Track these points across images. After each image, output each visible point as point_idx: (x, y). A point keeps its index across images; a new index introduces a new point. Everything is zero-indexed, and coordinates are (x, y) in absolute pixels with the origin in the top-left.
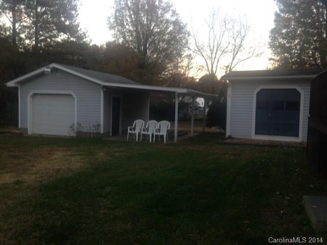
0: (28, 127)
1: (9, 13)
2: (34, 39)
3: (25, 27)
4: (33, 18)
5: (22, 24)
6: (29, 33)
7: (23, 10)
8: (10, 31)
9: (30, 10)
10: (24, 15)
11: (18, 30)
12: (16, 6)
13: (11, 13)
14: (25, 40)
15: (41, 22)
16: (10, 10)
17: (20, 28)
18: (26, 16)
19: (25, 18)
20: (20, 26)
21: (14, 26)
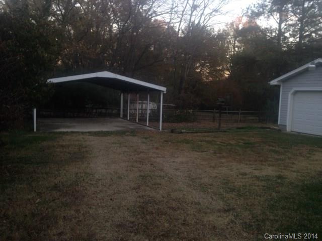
0: (287, 124)
1: (276, 15)
2: (298, 36)
3: (290, 25)
4: (299, 15)
5: (287, 23)
6: (294, 31)
7: (290, 9)
8: (275, 32)
9: (297, 7)
10: (291, 13)
11: (283, 30)
12: (283, 7)
13: (278, 14)
14: (289, 38)
15: (307, 17)
16: (277, 12)
17: (285, 27)
18: (293, 14)
19: (291, 16)
20: (286, 25)
21: (280, 26)
